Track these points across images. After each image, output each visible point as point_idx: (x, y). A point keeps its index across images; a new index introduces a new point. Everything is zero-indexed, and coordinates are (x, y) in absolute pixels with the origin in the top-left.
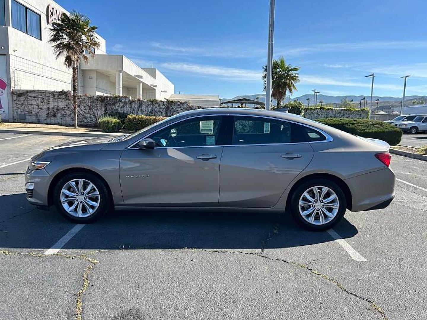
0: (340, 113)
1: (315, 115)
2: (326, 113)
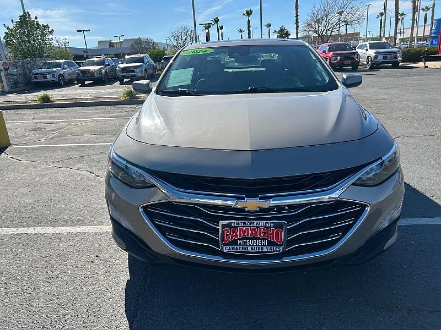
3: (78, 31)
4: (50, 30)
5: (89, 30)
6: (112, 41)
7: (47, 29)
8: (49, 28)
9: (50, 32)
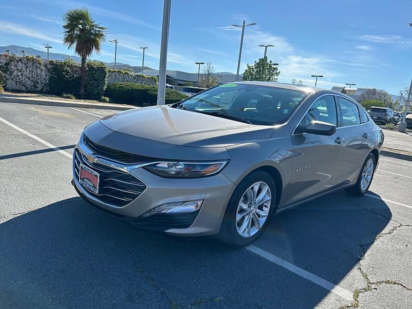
0: (135, 78)
1: (114, 78)
2: (123, 77)
3: (312, 76)
4: (278, 71)
5: (322, 76)
6: (345, 89)
7: (276, 71)
8: (277, 70)
9: (276, 73)
